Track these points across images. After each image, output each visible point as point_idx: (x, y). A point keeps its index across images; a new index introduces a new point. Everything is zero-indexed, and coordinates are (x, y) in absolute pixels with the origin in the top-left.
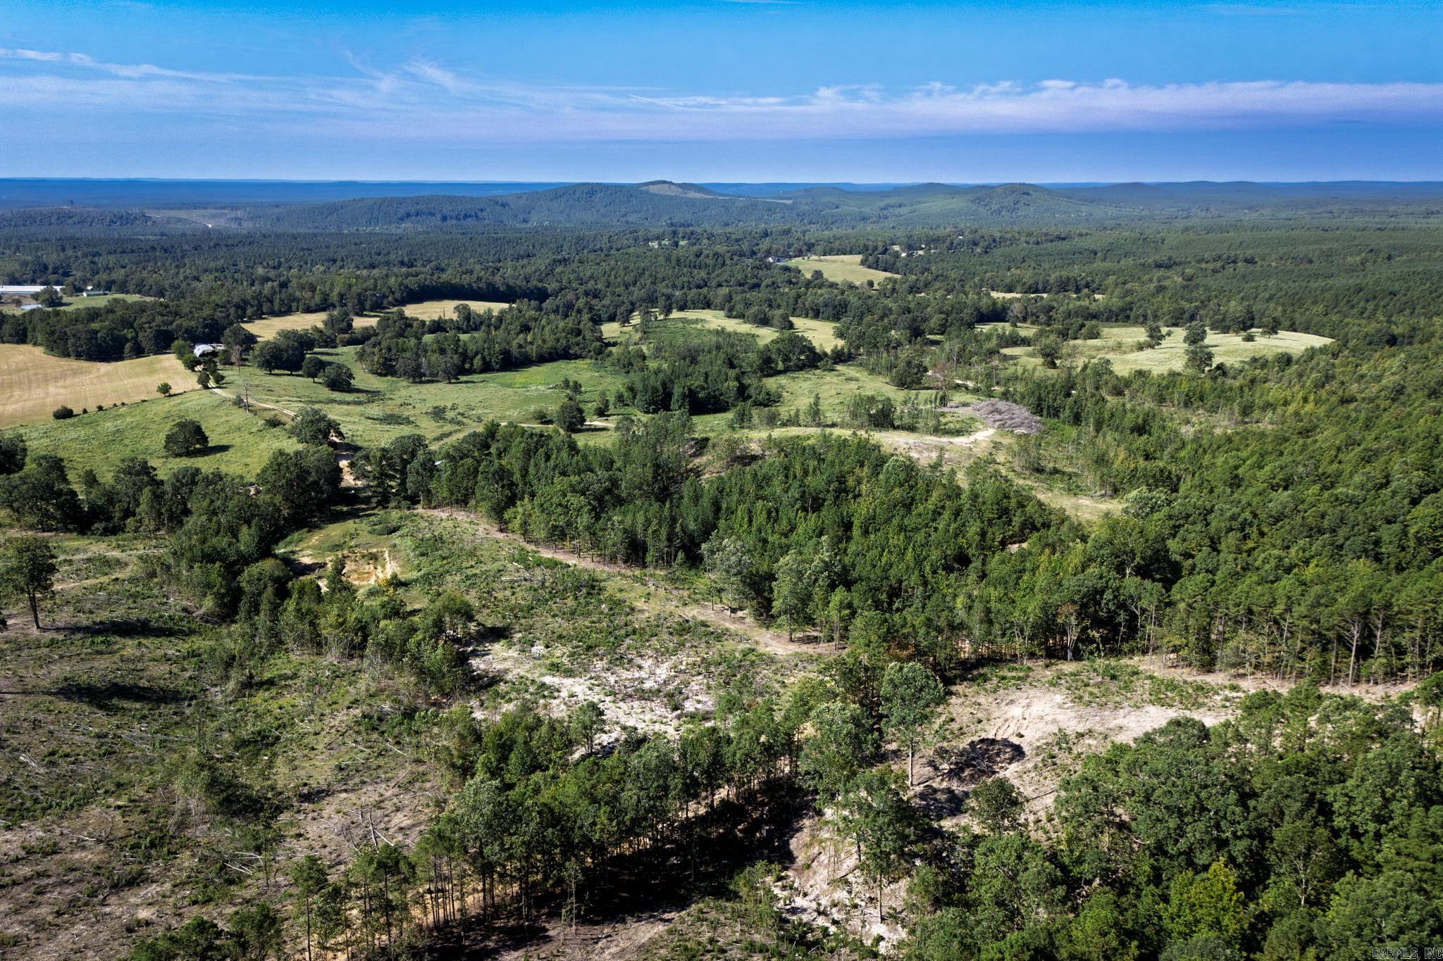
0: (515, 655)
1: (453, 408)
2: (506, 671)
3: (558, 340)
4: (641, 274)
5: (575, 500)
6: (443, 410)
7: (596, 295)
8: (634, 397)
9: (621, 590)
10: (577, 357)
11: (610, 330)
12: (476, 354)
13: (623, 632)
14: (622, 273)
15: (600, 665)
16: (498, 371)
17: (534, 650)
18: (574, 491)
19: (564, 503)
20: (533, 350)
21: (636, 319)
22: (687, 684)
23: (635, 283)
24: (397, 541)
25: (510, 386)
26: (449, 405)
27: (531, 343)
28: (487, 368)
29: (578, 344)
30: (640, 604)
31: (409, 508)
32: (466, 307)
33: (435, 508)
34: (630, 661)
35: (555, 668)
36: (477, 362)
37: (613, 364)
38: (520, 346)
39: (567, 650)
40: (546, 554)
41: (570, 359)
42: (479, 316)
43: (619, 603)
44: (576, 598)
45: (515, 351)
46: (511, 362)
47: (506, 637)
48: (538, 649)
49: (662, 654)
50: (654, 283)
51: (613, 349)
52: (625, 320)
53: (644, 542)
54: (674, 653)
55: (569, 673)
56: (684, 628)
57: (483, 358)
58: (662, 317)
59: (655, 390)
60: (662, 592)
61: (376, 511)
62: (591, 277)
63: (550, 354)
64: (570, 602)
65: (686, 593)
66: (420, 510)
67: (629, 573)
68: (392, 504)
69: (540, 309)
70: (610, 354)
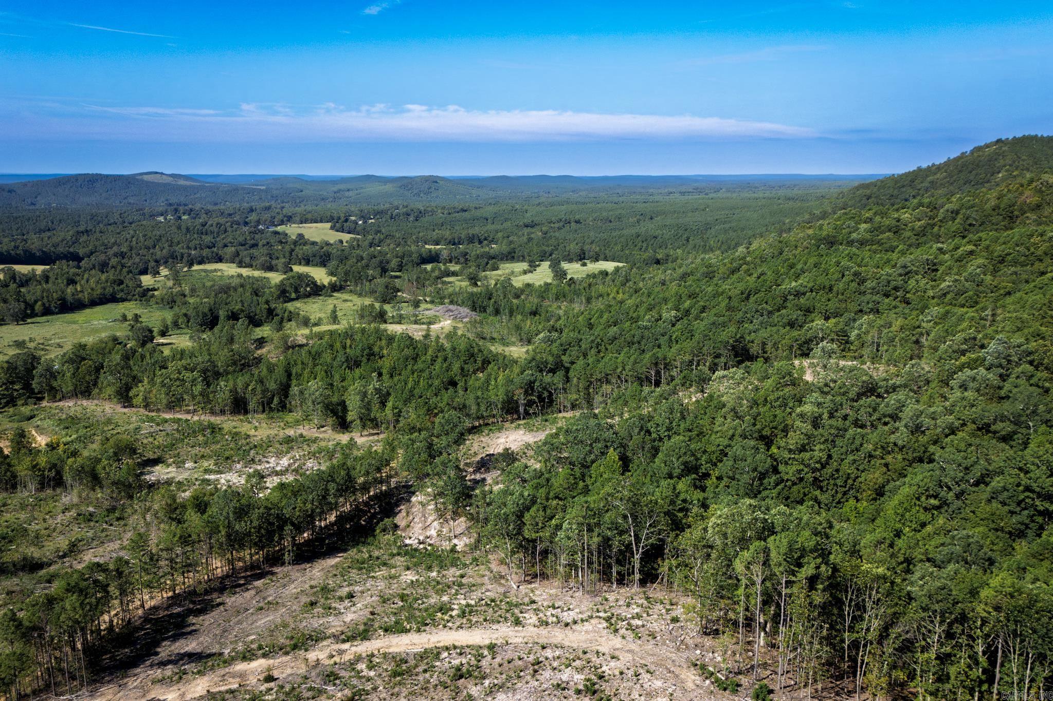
0: (174, 470)
1: (31, 340)
2: (173, 478)
3: (104, 289)
4: (158, 240)
5: (188, 375)
6: (24, 342)
7: (123, 255)
8: (188, 322)
9: (235, 428)
10: (123, 300)
11: (147, 280)
12: (36, 302)
13: (247, 448)
14: (142, 239)
15: (239, 466)
16: (57, 314)
17: (187, 465)
18: (186, 369)
19: (181, 377)
20: (85, 297)
21: (164, 271)
22: (304, 464)
23: (154, 247)
24: (39, 423)
25: (74, 323)
26: (27, 339)
27: (82, 291)
28: (47, 312)
29: (122, 291)
30: (252, 432)
31: (35, 404)
32: (10, 269)
33: (60, 400)
34: (260, 461)
35: (207, 471)
36: (38, 307)
37: (157, 303)
38: (73, 295)
39: (212, 462)
40: (167, 416)
41: (118, 301)
42: (23, 275)
43: (237, 434)
44: (204, 436)
45: (69, 298)
46: (67, 307)
47: (163, 462)
48: (189, 465)
49: (279, 455)
50: (170, 246)
51: (156, 293)
52: (156, 273)
53: (244, 398)
54: (288, 452)
55: (220, 472)
56: (289, 440)
57: (44, 304)
58: (186, 269)
59: (205, 315)
60: (264, 425)
61: (6, 409)
62: (115, 243)
63: (100, 298)
64: (201, 438)
65: (282, 424)
66: (44, 404)
67: (236, 419)
68: (20, 402)
69: (79, 267)
70: (153, 296)
